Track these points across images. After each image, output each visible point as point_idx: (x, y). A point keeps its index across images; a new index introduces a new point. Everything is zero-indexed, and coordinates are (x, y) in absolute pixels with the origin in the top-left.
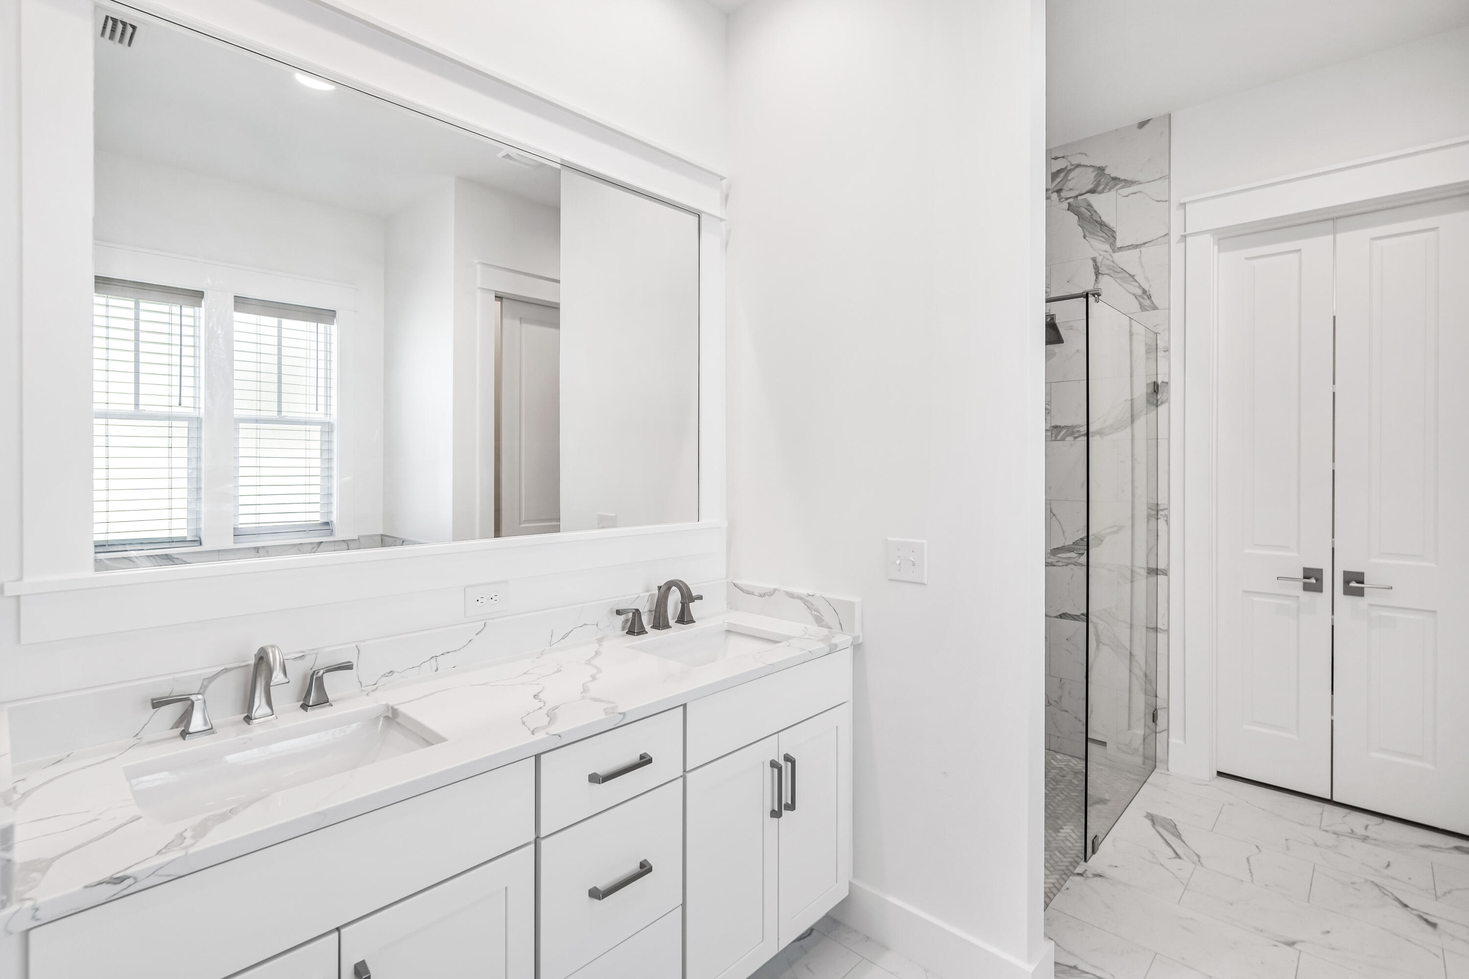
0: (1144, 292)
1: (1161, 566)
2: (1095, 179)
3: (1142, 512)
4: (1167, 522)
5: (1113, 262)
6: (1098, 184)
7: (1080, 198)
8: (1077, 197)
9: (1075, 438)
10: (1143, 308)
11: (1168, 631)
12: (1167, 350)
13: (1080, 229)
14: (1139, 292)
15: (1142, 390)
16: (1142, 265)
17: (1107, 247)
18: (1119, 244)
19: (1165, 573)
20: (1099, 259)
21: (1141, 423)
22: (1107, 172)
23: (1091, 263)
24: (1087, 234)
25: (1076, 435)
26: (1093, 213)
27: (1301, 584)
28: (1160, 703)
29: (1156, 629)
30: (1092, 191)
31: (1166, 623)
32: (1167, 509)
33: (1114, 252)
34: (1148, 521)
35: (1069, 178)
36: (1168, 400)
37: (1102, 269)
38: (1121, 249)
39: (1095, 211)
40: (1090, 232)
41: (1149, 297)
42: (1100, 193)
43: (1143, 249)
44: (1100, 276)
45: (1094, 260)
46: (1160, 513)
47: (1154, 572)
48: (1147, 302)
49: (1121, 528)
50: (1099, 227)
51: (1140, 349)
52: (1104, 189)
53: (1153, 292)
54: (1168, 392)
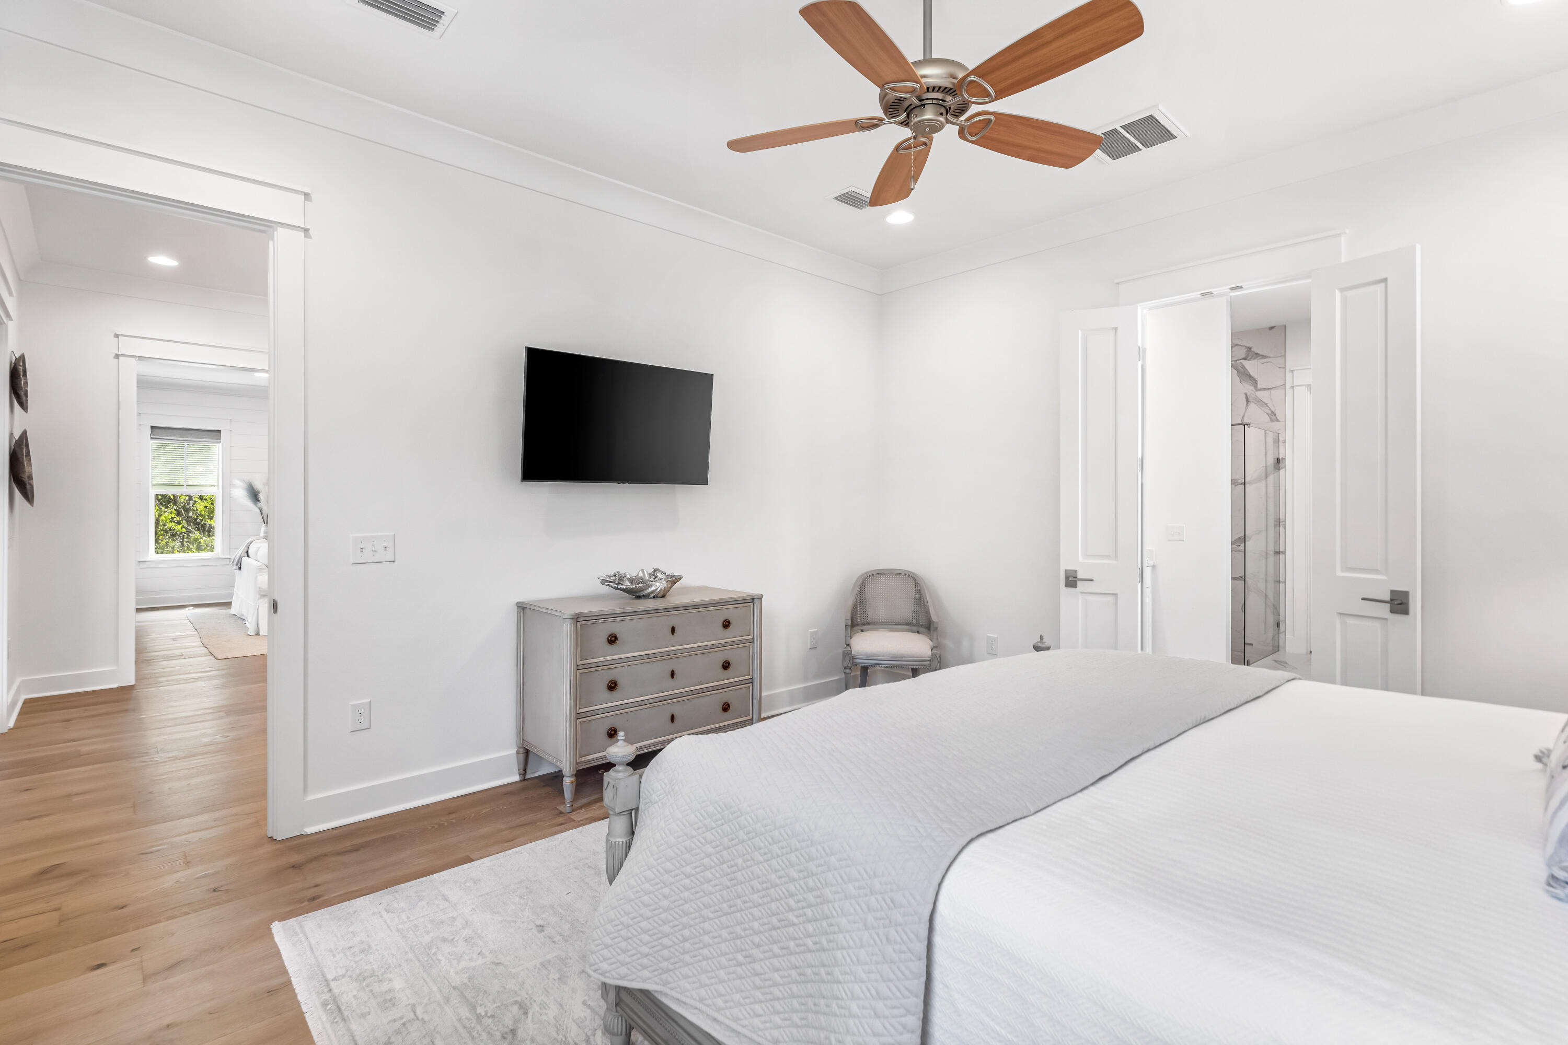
0: (1272, 412)
1: (1281, 550)
2: (1246, 353)
3: (1271, 522)
4: (1285, 528)
5: (1256, 396)
6: (1247, 356)
7: (1238, 361)
8: (1236, 361)
9: (1236, 486)
10: (1272, 420)
11: (1285, 582)
12: (1284, 442)
13: (1238, 378)
14: (1270, 412)
15: (1271, 461)
16: (1271, 399)
17: (1252, 388)
18: (1259, 387)
19: (1284, 553)
20: (1249, 394)
21: (1271, 478)
22: (1252, 350)
23: (1244, 396)
24: (1242, 381)
25: (1236, 484)
28: (1281, 618)
29: (1279, 582)
30: (1245, 359)
31: (1284, 578)
32: (1285, 521)
33: (1257, 391)
34: (1275, 527)
36: (1285, 467)
37: (1250, 399)
38: (1260, 390)
39: (1246, 370)
40: (1244, 380)
41: (1275, 415)
42: (1249, 360)
43: (1272, 391)
44: (1249, 403)
45: (1246, 394)
46: (1281, 523)
47: (1278, 553)
48: (1274, 418)
49: (1260, 531)
50: (1248, 378)
51: (1270, 441)
52: (1251, 358)
53: (1278, 413)
54: (1285, 463)
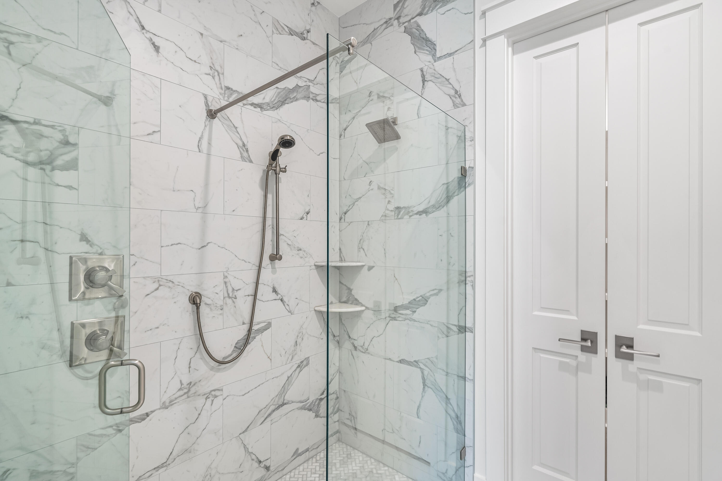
0: (456, 92)
1: (469, 324)
2: (422, 4)
3: (455, 278)
4: (473, 287)
5: (435, 70)
6: (423, 9)
7: (412, 21)
8: (410, 21)
9: (410, 216)
10: (455, 106)
11: (473, 380)
12: (473, 140)
13: (412, 46)
14: (452, 92)
15: (455, 174)
16: (454, 70)
17: (430, 58)
18: (438, 54)
19: (472, 331)
20: (425, 70)
21: (454, 201)
23: (419, 73)
24: (417, 49)
25: (411, 214)
26: (421, 32)
27: (578, 346)
28: (468, 442)
29: (464, 378)
30: (420, 14)
31: (472, 374)
32: (474, 276)
33: (435, 61)
34: (459, 286)
35: (405, 6)
36: (474, 183)
37: (428, 77)
38: (440, 58)
39: (423, 30)
40: (419, 48)
41: (460, 96)
42: (425, 15)
43: (455, 56)
44: (426, 83)
45: (422, 70)
46: (468, 279)
47: (463, 329)
48: (458, 101)
49: (440, 290)
50: (425, 43)
51: (453, 140)
52: (428, 11)
53: (463, 91)
54: (474, 175)
